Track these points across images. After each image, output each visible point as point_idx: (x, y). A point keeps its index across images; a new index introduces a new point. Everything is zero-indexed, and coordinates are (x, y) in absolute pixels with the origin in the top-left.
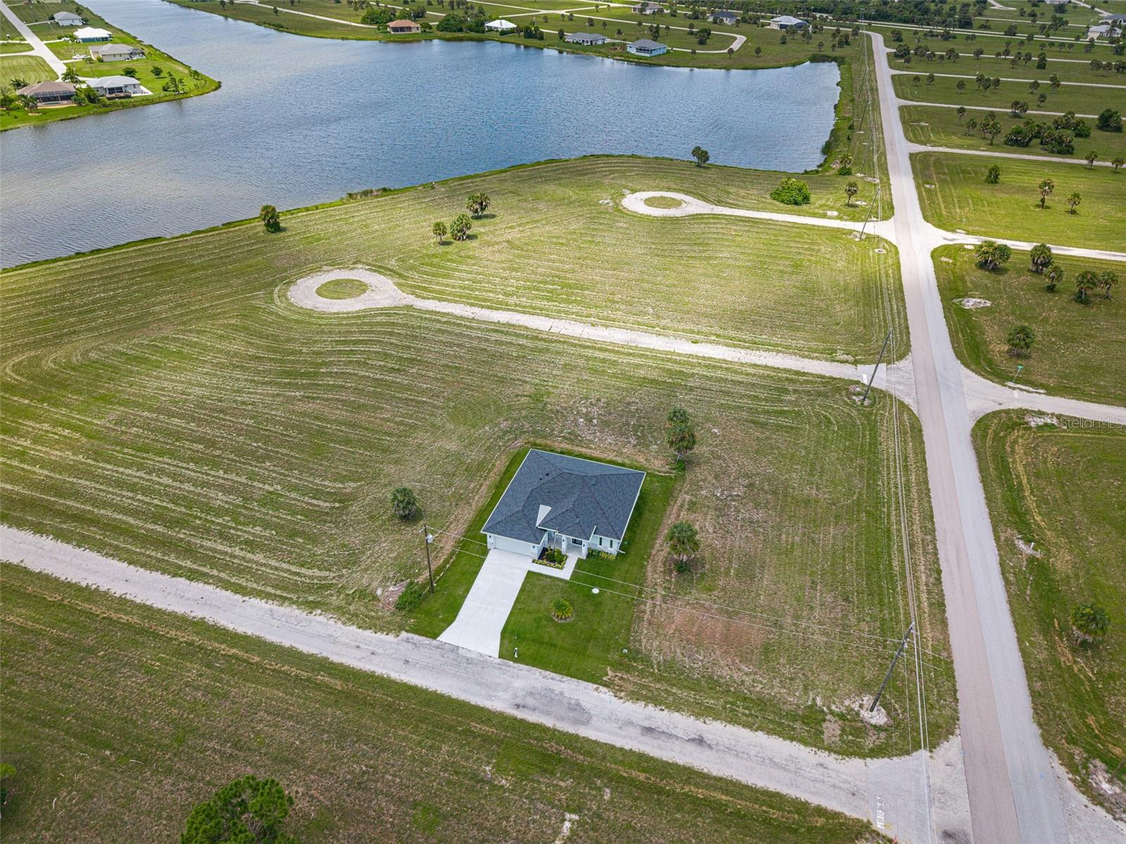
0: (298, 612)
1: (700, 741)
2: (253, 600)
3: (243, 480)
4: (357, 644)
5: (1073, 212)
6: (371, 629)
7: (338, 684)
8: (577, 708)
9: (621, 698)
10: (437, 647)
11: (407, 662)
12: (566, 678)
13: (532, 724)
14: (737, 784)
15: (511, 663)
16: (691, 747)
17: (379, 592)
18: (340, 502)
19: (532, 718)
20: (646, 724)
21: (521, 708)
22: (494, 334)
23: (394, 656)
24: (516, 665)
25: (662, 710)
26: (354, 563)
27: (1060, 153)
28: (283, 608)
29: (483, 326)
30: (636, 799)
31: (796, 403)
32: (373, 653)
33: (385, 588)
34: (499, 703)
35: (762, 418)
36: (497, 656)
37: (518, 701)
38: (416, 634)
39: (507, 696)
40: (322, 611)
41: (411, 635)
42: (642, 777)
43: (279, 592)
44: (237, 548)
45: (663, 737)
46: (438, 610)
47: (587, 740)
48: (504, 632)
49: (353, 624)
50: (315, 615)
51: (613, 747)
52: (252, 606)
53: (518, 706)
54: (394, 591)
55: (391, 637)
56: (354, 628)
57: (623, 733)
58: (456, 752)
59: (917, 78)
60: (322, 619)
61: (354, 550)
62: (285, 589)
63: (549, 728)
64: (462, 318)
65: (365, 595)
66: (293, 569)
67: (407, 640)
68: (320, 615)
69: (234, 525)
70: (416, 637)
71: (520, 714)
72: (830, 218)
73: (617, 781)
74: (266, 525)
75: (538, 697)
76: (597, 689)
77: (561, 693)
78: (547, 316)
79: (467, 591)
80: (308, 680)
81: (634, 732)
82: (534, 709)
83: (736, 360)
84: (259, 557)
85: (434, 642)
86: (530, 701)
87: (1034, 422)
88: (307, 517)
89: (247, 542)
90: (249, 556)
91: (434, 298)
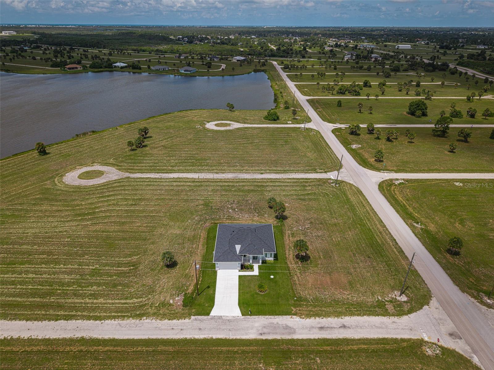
0: (134, 321)
1: (344, 327)
2: (107, 321)
3: (76, 266)
4: (171, 327)
5: (371, 113)
6: (175, 319)
7: (171, 349)
8: (287, 327)
9: (303, 318)
10: (211, 319)
11: (200, 329)
12: (276, 317)
13: (271, 340)
14: (367, 339)
15: (249, 317)
16: (342, 330)
17: (171, 302)
18: (133, 266)
19: (270, 337)
20: (319, 326)
21: (263, 335)
22: (175, 183)
23: (193, 328)
24: (251, 317)
25: (323, 318)
26: (153, 292)
27: (356, 95)
28: (125, 321)
29: (168, 180)
30: (331, 359)
31: (311, 190)
32: (182, 330)
33: (174, 299)
34: (252, 335)
35: (302, 197)
36: (241, 315)
37: (260, 332)
38: (198, 315)
39: (254, 331)
40: (147, 317)
41: (196, 317)
42: (328, 348)
43: (119, 314)
44: (87, 299)
45: (328, 329)
46: (204, 302)
47: (298, 340)
48: (240, 304)
49: (165, 319)
50: (144, 320)
51: (310, 339)
52: (108, 325)
53: (261, 334)
54: (179, 300)
55: (187, 320)
56: (166, 321)
57: (312, 332)
58: (243, 362)
59: (296, 75)
60: (148, 321)
61: (150, 286)
62: (122, 312)
63: (280, 339)
64: (155, 178)
65: (164, 304)
66: (123, 301)
67: (196, 320)
68: (146, 319)
69: (80, 289)
70: (199, 317)
71: (264, 337)
72: (289, 124)
73: (319, 353)
74: (99, 285)
75: (268, 328)
76: (291, 317)
77: (278, 323)
78: (195, 172)
79: (215, 290)
80: (153, 351)
81: (317, 331)
82: (269, 333)
83: (281, 178)
84: (101, 300)
85: (209, 317)
86: (265, 330)
87: (397, 183)
88: (119, 276)
89: (91, 295)
90: (95, 301)
91: (139, 173)
